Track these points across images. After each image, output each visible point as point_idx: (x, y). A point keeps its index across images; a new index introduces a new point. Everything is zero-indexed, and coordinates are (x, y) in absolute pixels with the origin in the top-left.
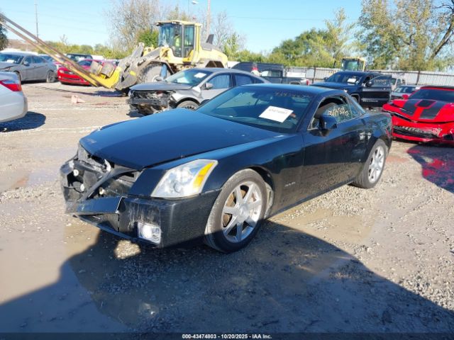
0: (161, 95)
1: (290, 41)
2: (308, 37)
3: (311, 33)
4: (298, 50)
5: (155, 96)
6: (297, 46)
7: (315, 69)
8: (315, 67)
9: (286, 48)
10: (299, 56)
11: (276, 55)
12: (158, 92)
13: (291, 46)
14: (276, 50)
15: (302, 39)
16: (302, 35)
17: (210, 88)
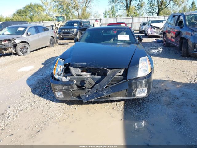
0: (7, 42)
1: (21, 10)
2: (29, 7)
3: (30, 5)
4: (26, 13)
5: (3, 43)
6: (25, 12)
7: (43, 22)
8: (42, 21)
9: (19, 13)
10: (27, 16)
11: (15, 17)
12: (5, 41)
13: (22, 12)
14: (14, 15)
15: (27, 8)
16: (26, 6)
17: (30, 35)
